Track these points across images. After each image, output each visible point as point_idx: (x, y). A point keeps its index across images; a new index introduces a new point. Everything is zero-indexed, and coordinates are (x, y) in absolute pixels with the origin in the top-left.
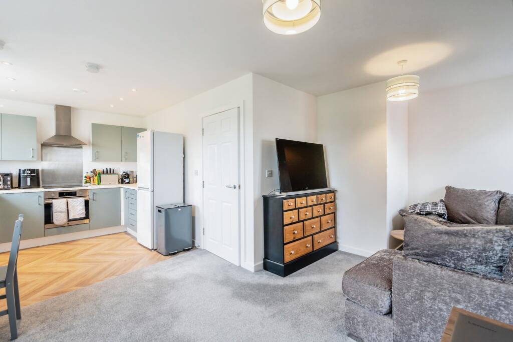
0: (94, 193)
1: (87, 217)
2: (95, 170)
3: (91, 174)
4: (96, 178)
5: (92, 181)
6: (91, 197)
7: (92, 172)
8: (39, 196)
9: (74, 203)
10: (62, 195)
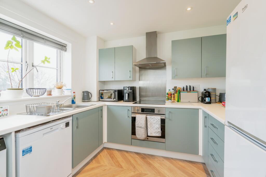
0: (170, 112)
1: (163, 136)
2: (176, 87)
3: (172, 92)
4: (176, 95)
5: (173, 98)
6: (167, 116)
7: (173, 89)
8: (128, 110)
9: (152, 120)
10: (144, 110)
